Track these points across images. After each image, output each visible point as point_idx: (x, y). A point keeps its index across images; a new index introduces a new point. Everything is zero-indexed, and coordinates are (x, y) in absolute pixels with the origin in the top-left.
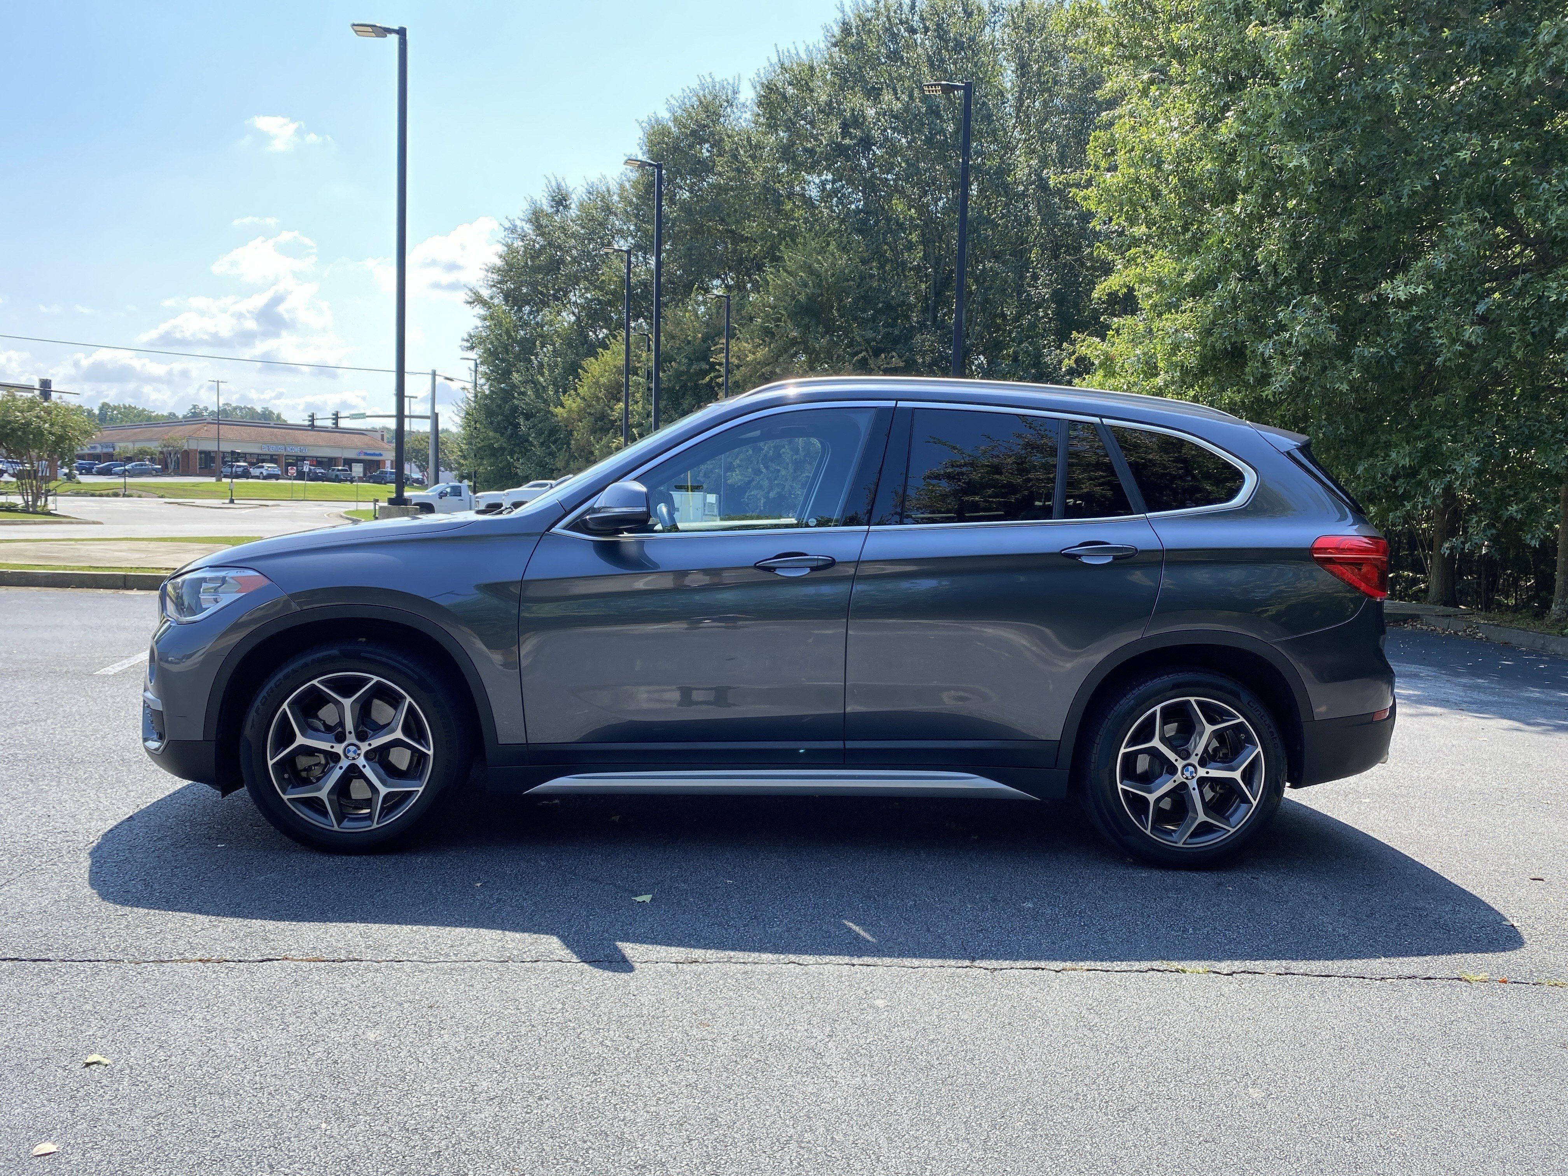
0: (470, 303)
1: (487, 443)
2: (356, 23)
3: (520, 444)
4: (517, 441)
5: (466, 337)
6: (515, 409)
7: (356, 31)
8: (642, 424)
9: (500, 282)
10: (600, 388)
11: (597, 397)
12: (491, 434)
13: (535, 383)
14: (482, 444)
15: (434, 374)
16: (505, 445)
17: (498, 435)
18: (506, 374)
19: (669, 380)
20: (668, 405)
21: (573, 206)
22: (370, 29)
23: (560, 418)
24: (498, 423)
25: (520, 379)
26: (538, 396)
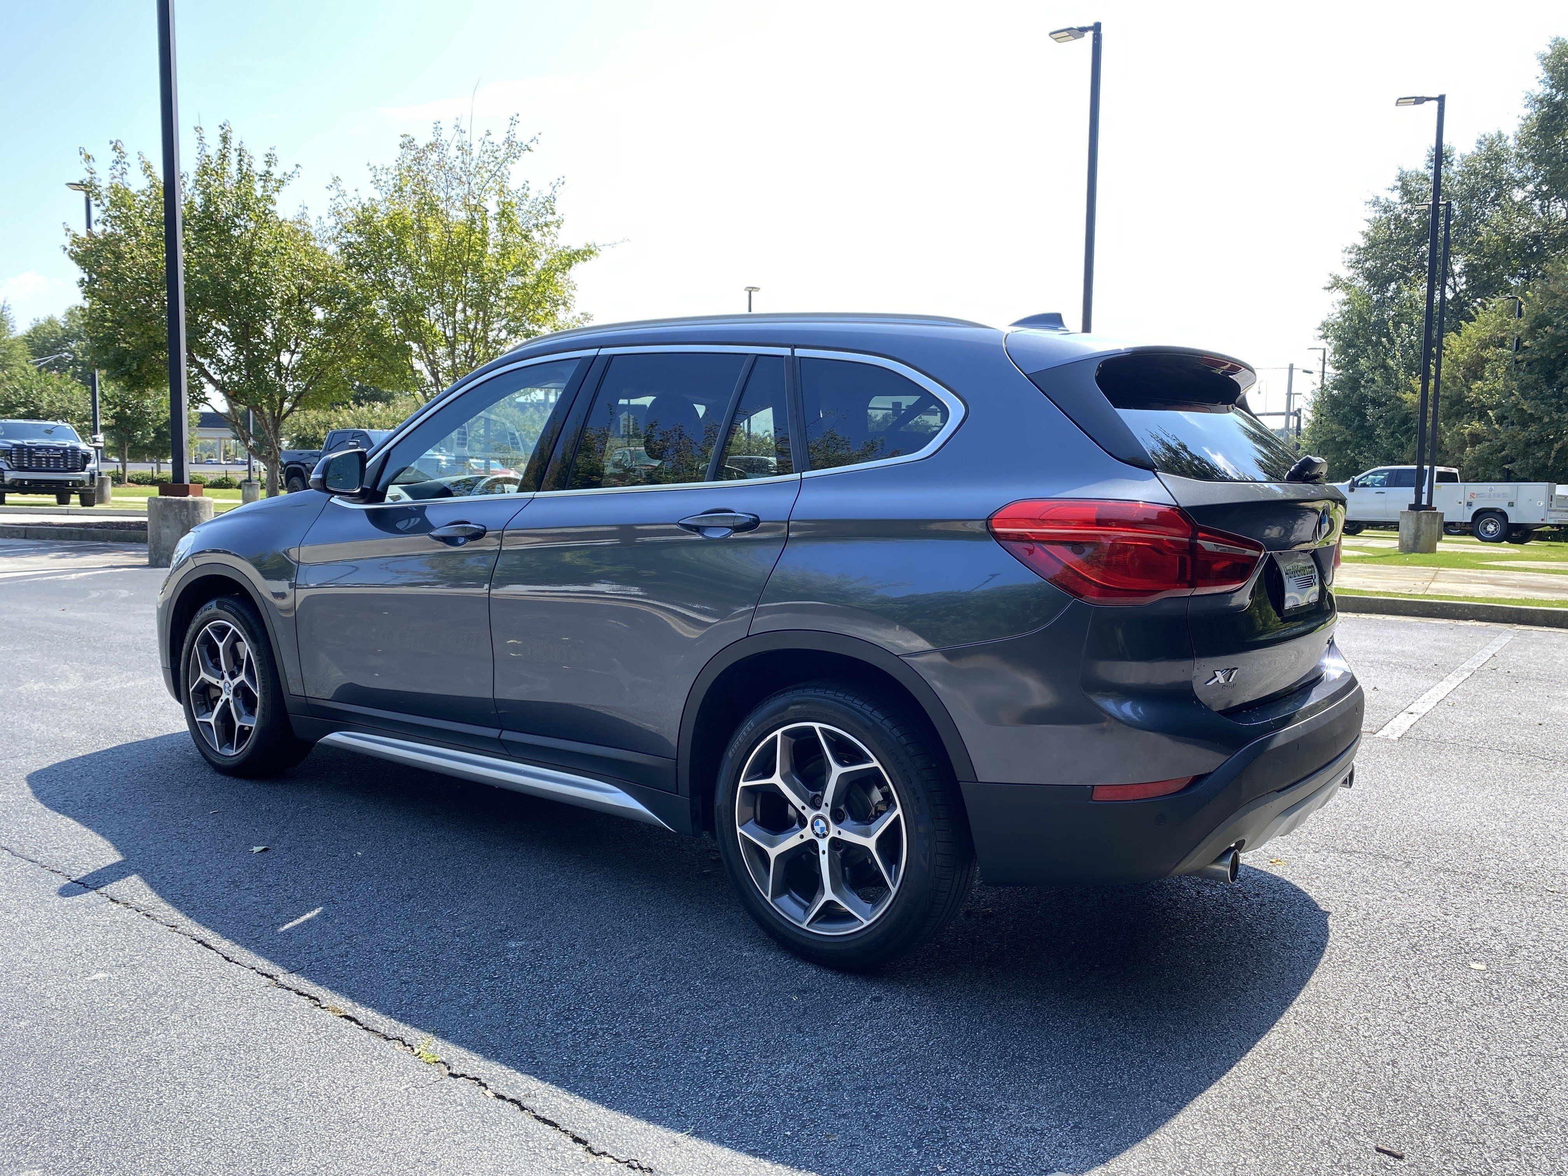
0: (1329, 288)
1: (1329, 436)
2: (1052, 31)
3: (1366, 434)
4: (1365, 433)
5: (1319, 325)
6: (1363, 398)
7: (1056, 39)
8: (1502, 405)
9: (1358, 262)
10: (1458, 366)
11: (1456, 377)
12: (1335, 427)
13: (1385, 367)
14: (1324, 438)
15: (1291, 368)
16: (1349, 438)
17: (1343, 428)
18: (1353, 361)
19: (1542, 349)
20: (1538, 379)
21: (1455, 163)
22: (1065, 34)
23: (1408, 405)
24: (1345, 415)
25: (1368, 364)
26: (1388, 382)
